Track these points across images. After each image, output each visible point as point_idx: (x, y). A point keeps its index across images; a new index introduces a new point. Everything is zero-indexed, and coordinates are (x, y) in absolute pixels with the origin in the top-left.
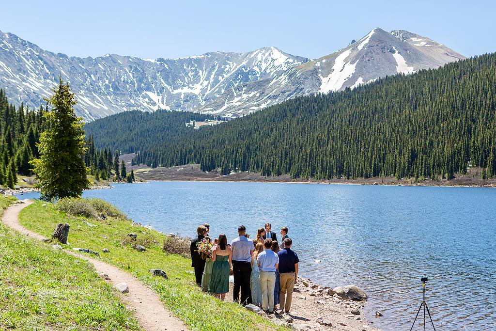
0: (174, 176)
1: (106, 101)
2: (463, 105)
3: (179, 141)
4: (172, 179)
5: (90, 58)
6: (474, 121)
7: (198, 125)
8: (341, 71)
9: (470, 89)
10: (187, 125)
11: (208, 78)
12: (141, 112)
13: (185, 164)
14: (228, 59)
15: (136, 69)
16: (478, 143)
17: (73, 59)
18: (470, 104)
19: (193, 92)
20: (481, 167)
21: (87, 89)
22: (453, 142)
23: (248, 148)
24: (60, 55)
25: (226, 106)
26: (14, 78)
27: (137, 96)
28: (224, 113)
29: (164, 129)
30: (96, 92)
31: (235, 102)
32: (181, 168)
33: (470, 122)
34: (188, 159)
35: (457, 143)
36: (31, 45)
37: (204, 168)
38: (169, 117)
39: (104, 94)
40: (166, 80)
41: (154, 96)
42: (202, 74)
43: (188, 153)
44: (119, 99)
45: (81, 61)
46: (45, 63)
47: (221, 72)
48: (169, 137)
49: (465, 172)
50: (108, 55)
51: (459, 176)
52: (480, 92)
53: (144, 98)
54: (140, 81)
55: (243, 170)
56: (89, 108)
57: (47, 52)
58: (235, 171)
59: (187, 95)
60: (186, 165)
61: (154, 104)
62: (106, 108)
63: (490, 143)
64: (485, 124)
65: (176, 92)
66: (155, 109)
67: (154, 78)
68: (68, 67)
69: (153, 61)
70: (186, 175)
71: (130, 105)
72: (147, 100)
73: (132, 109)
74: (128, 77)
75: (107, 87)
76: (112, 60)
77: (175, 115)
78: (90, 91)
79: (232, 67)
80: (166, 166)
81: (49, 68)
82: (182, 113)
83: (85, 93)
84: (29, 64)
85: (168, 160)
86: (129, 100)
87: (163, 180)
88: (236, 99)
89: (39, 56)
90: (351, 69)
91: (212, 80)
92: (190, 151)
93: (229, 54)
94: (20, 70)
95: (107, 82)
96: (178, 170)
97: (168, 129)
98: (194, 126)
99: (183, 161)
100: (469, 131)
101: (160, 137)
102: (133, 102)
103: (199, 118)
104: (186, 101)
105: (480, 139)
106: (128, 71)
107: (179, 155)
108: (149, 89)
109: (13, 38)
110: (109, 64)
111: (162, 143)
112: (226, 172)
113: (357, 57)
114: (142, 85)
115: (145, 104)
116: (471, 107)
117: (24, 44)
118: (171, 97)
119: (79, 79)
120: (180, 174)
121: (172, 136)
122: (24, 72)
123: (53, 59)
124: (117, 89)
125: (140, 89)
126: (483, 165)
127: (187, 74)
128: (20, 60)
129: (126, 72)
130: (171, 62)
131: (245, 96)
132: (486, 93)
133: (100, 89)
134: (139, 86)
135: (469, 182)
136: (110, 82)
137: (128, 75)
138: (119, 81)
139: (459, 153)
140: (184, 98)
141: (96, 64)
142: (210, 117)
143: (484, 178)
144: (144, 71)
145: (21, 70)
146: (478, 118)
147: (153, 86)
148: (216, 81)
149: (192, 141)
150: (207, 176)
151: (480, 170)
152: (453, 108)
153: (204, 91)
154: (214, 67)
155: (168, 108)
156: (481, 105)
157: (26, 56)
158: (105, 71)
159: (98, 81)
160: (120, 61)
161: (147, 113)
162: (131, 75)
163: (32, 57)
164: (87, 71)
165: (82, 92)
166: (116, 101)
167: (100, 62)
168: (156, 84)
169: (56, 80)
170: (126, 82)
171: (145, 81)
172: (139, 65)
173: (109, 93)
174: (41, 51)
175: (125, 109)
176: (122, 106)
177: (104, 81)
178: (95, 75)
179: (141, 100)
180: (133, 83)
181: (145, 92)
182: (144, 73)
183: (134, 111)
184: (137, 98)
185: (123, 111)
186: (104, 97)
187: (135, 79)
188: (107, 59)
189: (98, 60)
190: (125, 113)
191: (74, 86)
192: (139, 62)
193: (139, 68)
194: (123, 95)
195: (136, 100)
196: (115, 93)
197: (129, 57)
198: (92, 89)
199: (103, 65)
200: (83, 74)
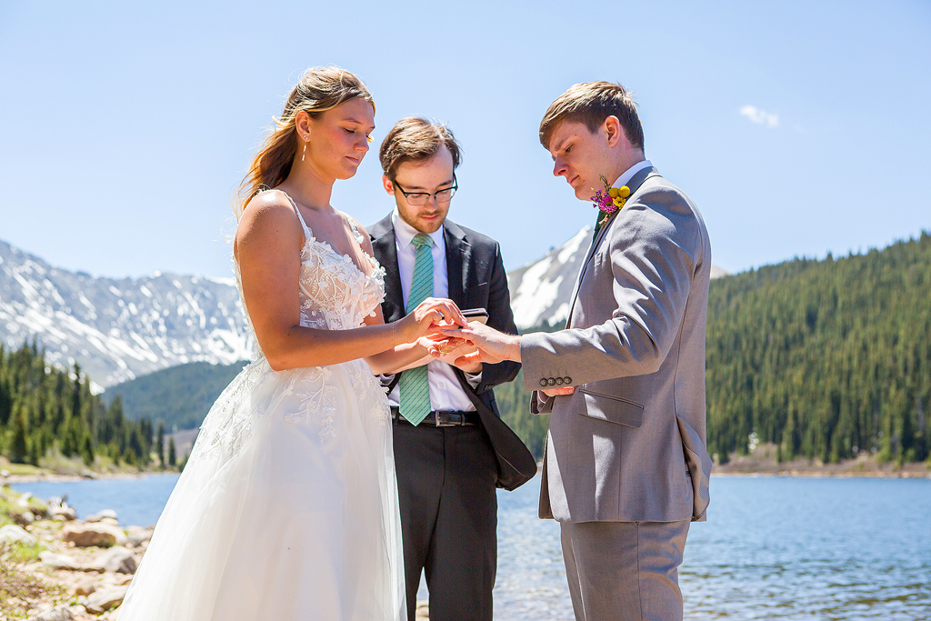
1: (154, 347)
2: (737, 343)
5: (128, 280)
6: (757, 368)
8: (534, 294)
9: (746, 318)
12: (208, 364)
15: (203, 296)
16: (767, 404)
17: (101, 279)
18: (748, 342)
20: (774, 441)
21: (123, 328)
22: (725, 403)
24: (80, 274)
27: (205, 337)
30: (137, 331)
33: (750, 370)
35: (732, 404)
36: (33, 258)
39: (151, 336)
41: (231, 337)
44: (174, 343)
45: (115, 283)
46: (56, 285)
49: (747, 451)
50: (158, 274)
51: (737, 458)
52: (765, 321)
53: (215, 340)
54: (209, 314)
56: (126, 358)
57: (58, 269)
61: (232, 351)
62: (153, 357)
63: (786, 403)
64: (776, 372)
66: (232, 359)
67: (232, 309)
68: (92, 292)
71: (194, 353)
72: (220, 344)
73: (195, 359)
74: (191, 308)
75: (156, 324)
76: (164, 282)
78: (127, 331)
81: (62, 294)
83: (120, 334)
84: (28, 288)
86: (191, 345)
89: (46, 274)
90: (550, 292)
94: (14, 298)
95: (156, 316)
100: (750, 384)
102: (196, 347)
105: (769, 396)
106: (188, 296)
108: (223, 326)
109: (5, 247)
110: (160, 288)
113: (558, 273)
114: (214, 320)
115: (218, 352)
116: (751, 346)
117: (20, 256)
119: (110, 311)
122: (22, 301)
123: (68, 280)
124: (174, 327)
125: (209, 327)
126: (776, 439)
128: (14, 282)
129: (187, 301)
132: (773, 323)
133: (143, 326)
134: (208, 321)
135: (753, 468)
136: (161, 316)
137: (190, 306)
138: (174, 312)
139: (736, 420)
141: (137, 288)
143: (780, 460)
144: (215, 298)
145: (14, 296)
146: (762, 363)
147: (231, 322)
151: (773, 448)
152: (721, 347)
156: (767, 343)
157: (24, 275)
158: (152, 299)
159: (140, 314)
160: (177, 284)
161: (220, 365)
162: (195, 305)
163: (34, 276)
164: (123, 298)
165: (115, 332)
166: (170, 348)
167: (145, 284)
168: (235, 319)
169: (73, 314)
170: (186, 317)
171: (217, 313)
172: (207, 288)
173: (159, 334)
174: (49, 268)
175: (184, 360)
176: (179, 355)
177: (150, 315)
178: (137, 305)
179: (210, 344)
180: (198, 317)
181: (217, 332)
182: (215, 302)
183: (198, 363)
184: (204, 342)
185: (179, 364)
186: (150, 340)
187: (201, 313)
188: (155, 280)
189: (141, 282)
190: (182, 367)
191: (102, 324)
192: (207, 284)
193: (207, 294)
194: (181, 337)
195: (202, 346)
196: (168, 334)
197: (191, 277)
198: (131, 328)
199: (149, 290)
200: (116, 303)
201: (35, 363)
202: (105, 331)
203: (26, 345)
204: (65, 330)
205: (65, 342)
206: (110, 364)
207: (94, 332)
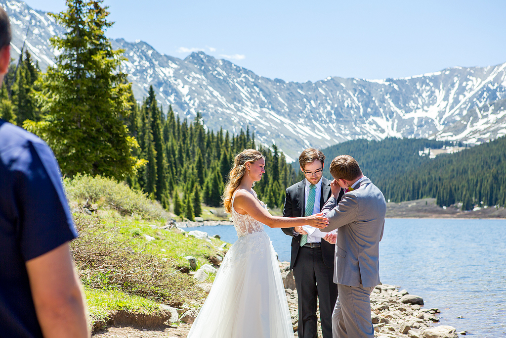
0: (404, 213)
1: (328, 130)
3: (411, 172)
4: (402, 216)
5: (309, 83)
7: (433, 154)
10: (421, 153)
11: (446, 98)
12: (366, 141)
13: (418, 199)
14: (471, 74)
15: (361, 92)
17: (291, 84)
19: (429, 115)
21: (307, 117)
23: (495, 178)
24: (277, 80)
25: (469, 129)
26: (229, 108)
27: (363, 122)
28: (466, 139)
29: (394, 159)
30: (316, 120)
31: (480, 125)
32: (413, 204)
34: (422, 193)
36: (246, 71)
37: (441, 203)
38: (399, 145)
39: (326, 122)
40: (396, 102)
41: (382, 122)
42: (440, 94)
43: (421, 186)
44: (342, 127)
45: (300, 86)
46: (261, 90)
47: (462, 90)
48: (400, 168)
50: (329, 78)
53: (371, 124)
54: (366, 105)
55: (491, 204)
56: (310, 138)
57: (263, 78)
58: (480, 205)
59: (420, 120)
60: (420, 200)
61: (383, 131)
62: (328, 137)
65: (408, 116)
66: (383, 136)
67: (382, 101)
68: (285, 93)
69: (381, 82)
70: (419, 211)
71: (356, 134)
72: (374, 126)
73: (357, 137)
74: (353, 101)
75: (329, 114)
76: (334, 84)
77: (407, 142)
78: (310, 119)
79: (475, 84)
80: (396, 201)
81: (265, 96)
82: (414, 140)
83: (305, 121)
84: (244, 92)
85: (398, 195)
86: (354, 128)
87: (391, 217)
88: (482, 121)
89: (256, 82)
91: (451, 100)
92: (424, 183)
93: (471, 68)
94: (234, 99)
95: (329, 108)
96: (410, 206)
97: (398, 159)
98: (429, 154)
99: (416, 194)
101: (390, 169)
102: (358, 130)
103: (436, 145)
104: (420, 126)
106: (351, 94)
107: (411, 188)
108: (376, 113)
109: (227, 64)
110: (331, 88)
111: (391, 175)
112: (468, 207)
114: (369, 110)
115: (373, 132)
117: (238, 70)
118: (402, 123)
119: (298, 106)
120: (411, 210)
121: (403, 167)
122: (240, 101)
123: (269, 85)
124: (341, 115)
125: (366, 115)
127: (420, 95)
128: (234, 88)
129: (350, 96)
130: (401, 83)
131: (492, 118)
133: (321, 116)
134: (365, 111)
136: (332, 108)
137: (352, 100)
138: (341, 106)
140: (418, 123)
141: (316, 89)
142: (448, 144)
144: (370, 93)
145: (235, 98)
147: (381, 110)
148: (456, 101)
149: (426, 171)
150: (444, 212)
153: (441, 114)
154: (453, 85)
155: (399, 135)
157: (240, 83)
158: (326, 96)
159: (318, 107)
160: (342, 84)
161: (374, 141)
162: (355, 99)
163: (247, 84)
164: (306, 97)
165: (302, 121)
166: (339, 129)
167: (321, 87)
168: (384, 108)
169: (273, 109)
170: (350, 108)
171: (372, 105)
172: (364, 87)
173: (331, 121)
174: (257, 78)
175: (349, 138)
176: (346, 135)
177: (325, 108)
178: (315, 101)
179: (367, 127)
180: (358, 108)
181: (371, 118)
182: (370, 96)
183: (359, 140)
184: (363, 125)
185: (347, 141)
186: (326, 126)
187: (360, 104)
188: (328, 83)
189: (318, 85)
190: (349, 143)
191: (293, 115)
192: (364, 84)
193: (364, 91)
194: (346, 122)
195: (361, 128)
196: (338, 121)
197: (353, 79)
198: (312, 117)
199: (324, 90)
200: (302, 100)
201: (249, 145)
202: (295, 120)
203: (242, 133)
204: (268, 120)
205: (269, 128)
206: (299, 142)
207: (287, 121)
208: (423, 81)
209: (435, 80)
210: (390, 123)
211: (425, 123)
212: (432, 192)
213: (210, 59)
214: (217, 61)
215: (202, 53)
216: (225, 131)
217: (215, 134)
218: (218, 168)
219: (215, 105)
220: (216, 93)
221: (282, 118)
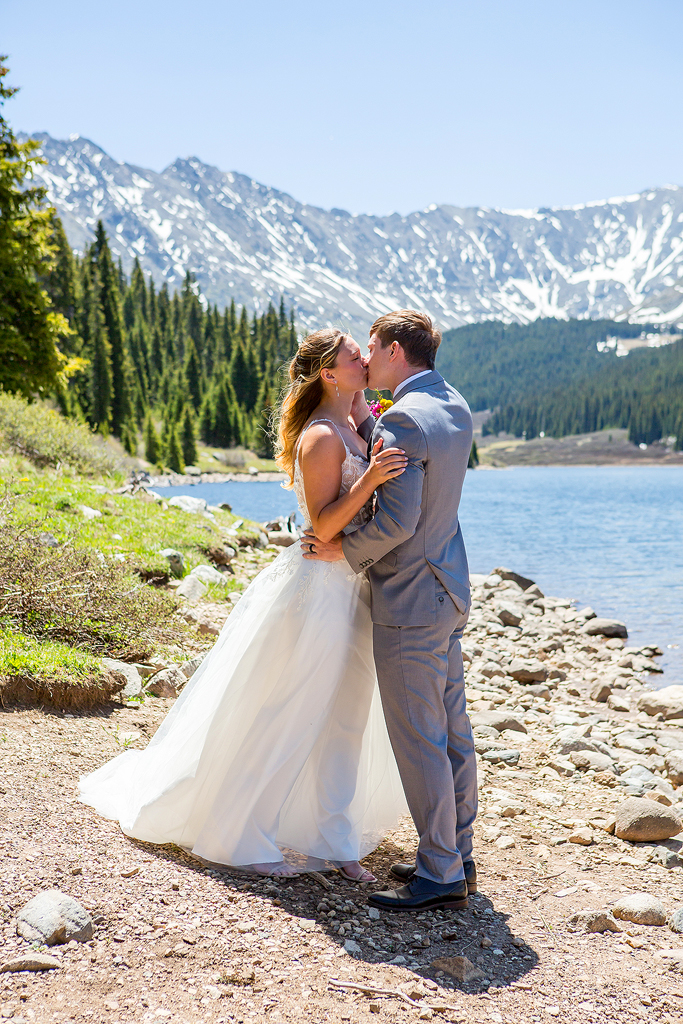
0: (570, 457)
1: (431, 305)
3: (583, 382)
4: (566, 462)
5: (396, 216)
7: (623, 348)
10: (600, 346)
11: (648, 245)
12: (501, 324)
13: (595, 430)
15: (492, 234)
17: (361, 218)
19: (616, 276)
21: (392, 281)
24: (337, 212)
26: (246, 264)
27: (496, 290)
29: (551, 358)
30: (409, 285)
32: (585, 440)
34: (602, 421)
36: (278, 195)
37: (636, 439)
38: (561, 332)
39: (427, 290)
40: (557, 252)
41: (530, 288)
42: (637, 237)
43: (602, 407)
44: (457, 298)
45: (380, 223)
46: (306, 229)
47: (677, 229)
48: (563, 374)
50: (433, 207)
53: (509, 292)
54: (501, 258)
57: (309, 207)
59: (601, 284)
60: (598, 433)
61: (531, 306)
65: (577, 278)
66: (533, 316)
67: (531, 250)
68: (352, 236)
69: (528, 214)
70: (596, 452)
71: (482, 311)
72: (516, 298)
73: (484, 318)
74: (477, 250)
75: (432, 274)
76: (441, 218)
77: (575, 325)
78: (397, 285)
80: (554, 434)
81: (315, 240)
82: (588, 323)
83: (388, 289)
84: (274, 234)
85: (558, 425)
86: (478, 301)
87: (546, 464)
89: (295, 215)
91: (657, 248)
92: (607, 402)
94: (257, 247)
95: (432, 263)
96: (580, 443)
97: (560, 357)
98: (616, 349)
99: (590, 424)
101: (543, 376)
102: (486, 304)
103: (628, 331)
104: (600, 296)
106: (473, 236)
107: (583, 411)
108: (520, 273)
109: (243, 181)
110: (436, 227)
111: (546, 387)
114: (507, 267)
115: (513, 309)
117: (263, 192)
118: (567, 291)
119: (376, 260)
120: (583, 451)
121: (567, 372)
122: (267, 251)
123: (322, 221)
124: (455, 277)
125: (501, 276)
127: (600, 239)
128: (256, 226)
129: (471, 242)
130: (566, 215)
133: (417, 278)
134: (499, 268)
136: (439, 263)
137: (476, 249)
138: (456, 258)
140: (597, 289)
141: (409, 227)
142: (650, 329)
144: (508, 236)
145: (258, 245)
147: (529, 267)
148: (666, 250)
149: (610, 380)
150: (642, 455)
153: (638, 274)
154: (660, 219)
155: (561, 314)
157: (268, 217)
158: (427, 241)
159: (412, 263)
160: (458, 220)
161: (515, 325)
162: (481, 246)
163: (280, 218)
164: (389, 242)
165: (382, 287)
166: (451, 304)
167: (418, 223)
168: (535, 263)
169: (329, 265)
170: (470, 263)
171: (511, 257)
172: (497, 224)
173: (436, 288)
174: (298, 206)
175: (470, 320)
176: (463, 313)
177: (425, 263)
178: (408, 250)
179: (503, 298)
180: (486, 263)
181: (511, 282)
182: (508, 242)
183: (488, 323)
184: (495, 296)
185: (465, 324)
186: (426, 297)
187: (490, 256)
188: (431, 215)
189: (412, 219)
190: (469, 328)
191: (366, 276)
192: (497, 218)
193: (498, 231)
194: (465, 290)
195: (492, 300)
196: (449, 287)
197: (477, 209)
198: (402, 281)
199: (423, 229)
200: (382, 249)
201: (284, 332)
202: (370, 287)
203: (271, 310)
204: (320, 286)
205: (321, 301)
207: (355, 287)
208: (606, 213)
209: (629, 210)
210: (545, 290)
211: (610, 291)
212: (621, 418)
213: (211, 171)
214: (223, 175)
215: (196, 160)
216: (239, 307)
217: (222, 312)
218: (228, 376)
219: (221, 258)
220: (222, 236)
221: (345, 283)
